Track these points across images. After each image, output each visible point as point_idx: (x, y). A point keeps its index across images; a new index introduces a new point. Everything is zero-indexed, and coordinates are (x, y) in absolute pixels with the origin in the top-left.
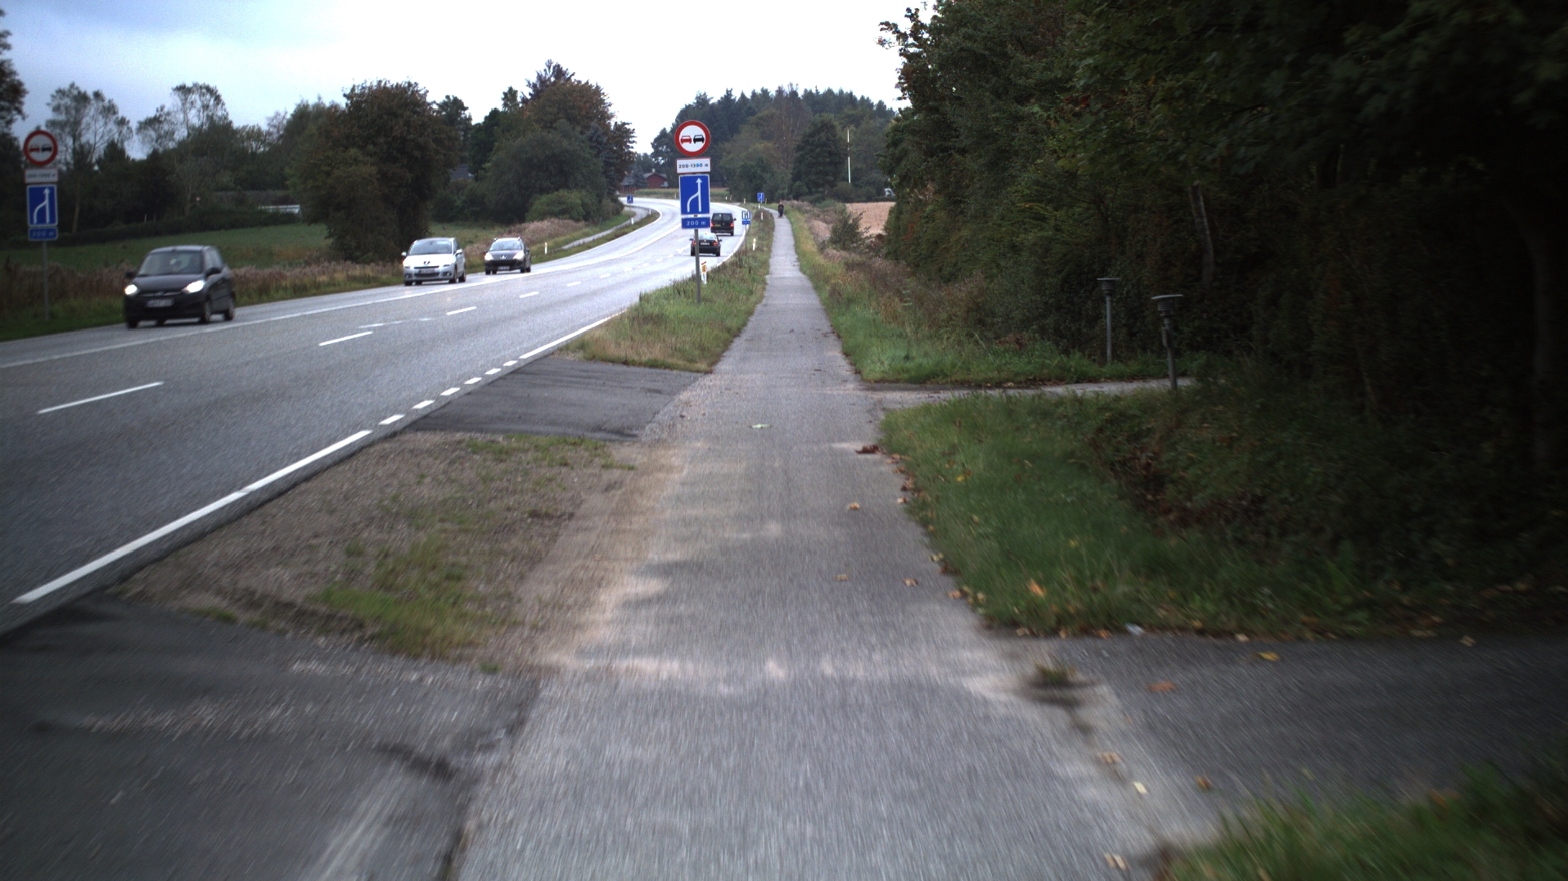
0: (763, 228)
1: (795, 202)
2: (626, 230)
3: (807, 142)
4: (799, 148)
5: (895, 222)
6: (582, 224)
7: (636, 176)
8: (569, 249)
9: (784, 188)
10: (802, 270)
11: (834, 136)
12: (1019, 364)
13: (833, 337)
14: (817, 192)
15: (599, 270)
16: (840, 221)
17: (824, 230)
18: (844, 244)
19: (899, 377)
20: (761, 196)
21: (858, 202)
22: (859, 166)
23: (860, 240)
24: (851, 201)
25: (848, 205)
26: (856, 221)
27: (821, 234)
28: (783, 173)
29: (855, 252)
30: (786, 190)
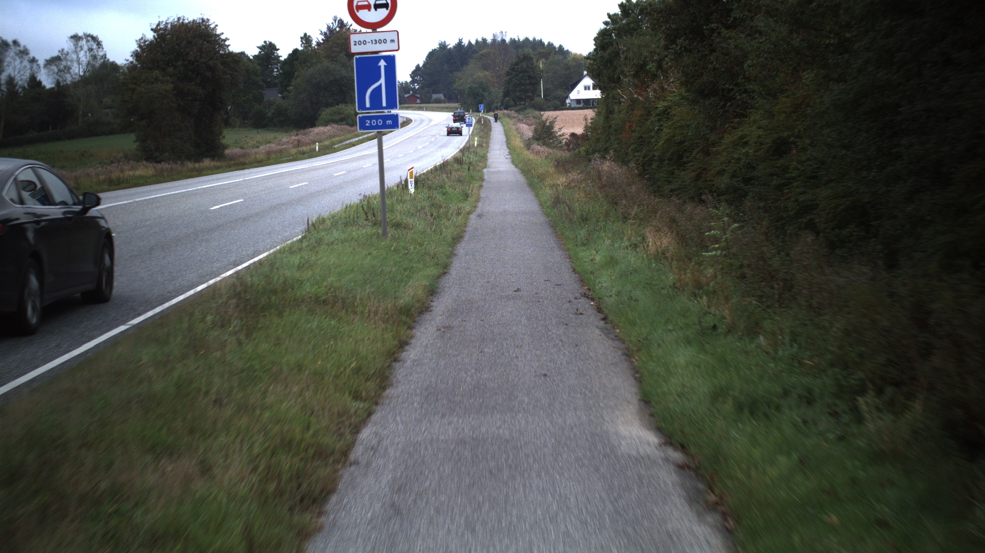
0: (484, 130)
1: (506, 111)
3: (513, 69)
4: (508, 74)
8: (338, 147)
11: (533, 64)
14: (520, 104)
16: (539, 124)
18: (544, 142)
20: (482, 107)
21: (549, 111)
22: (548, 87)
23: (556, 137)
24: (544, 110)
25: (543, 113)
27: (526, 133)
28: (497, 92)
29: (552, 146)
30: (499, 103)
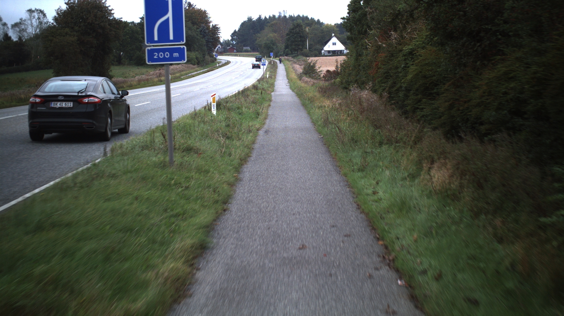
0: (273, 68)
1: (286, 57)
2: (214, 69)
3: (291, 32)
6: (196, 66)
8: (183, 78)
11: (302, 29)
14: (295, 53)
16: (306, 65)
18: (310, 75)
20: (272, 54)
21: (312, 57)
22: (311, 43)
23: (317, 73)
25: (308, 58)
26: (314, 64)
27: (298, 70)
28: (281, 46)
29: (314, 78)
30: (282, 53)
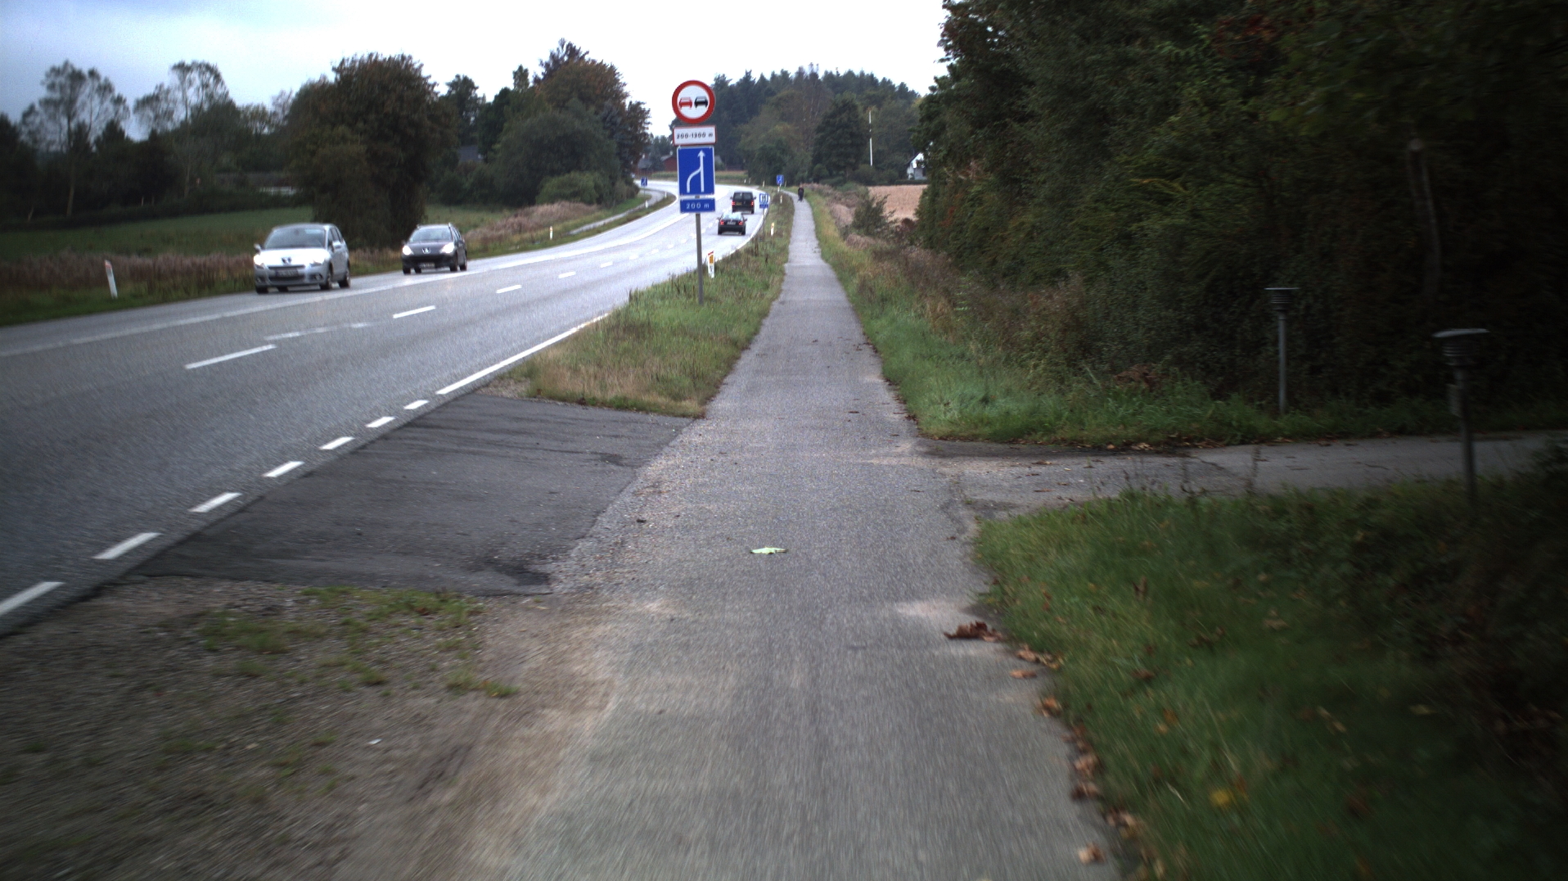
0: (783, 212)
1: (816, 185)
2: (640, 214)
3: (828, 123)
4: (819, 130)
5: (929, 208)
6: (594, 207)
7: (653, 159)
8: (578, 234)
9: (804, 172)
10: (823, 256)
11: (857, 116)
12: (1155, 415)
13: (868, 350)
14: (838, 175)
15: (601, 258)
16: (863, 205)
17: (846, 214)
18: (867, 230)
19: (977, 432)
20: (780, 178)
21: (881, 185)
22: (881, 148)
23: (885, 224)
24: (873, 184)
25: (870, 188)
26: (881, 204)
27: (843, 218)
28: (804, 155)
29: (879, 237)
30: (807, 173)
